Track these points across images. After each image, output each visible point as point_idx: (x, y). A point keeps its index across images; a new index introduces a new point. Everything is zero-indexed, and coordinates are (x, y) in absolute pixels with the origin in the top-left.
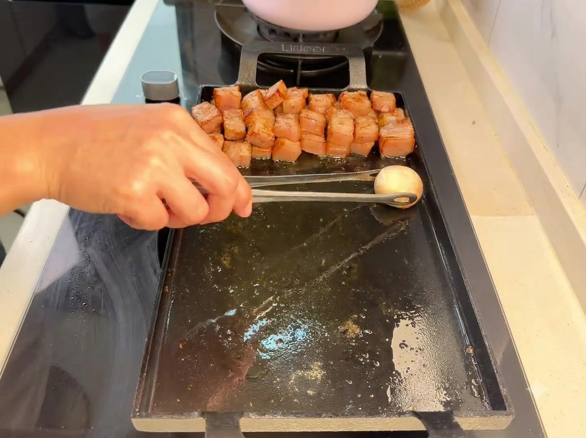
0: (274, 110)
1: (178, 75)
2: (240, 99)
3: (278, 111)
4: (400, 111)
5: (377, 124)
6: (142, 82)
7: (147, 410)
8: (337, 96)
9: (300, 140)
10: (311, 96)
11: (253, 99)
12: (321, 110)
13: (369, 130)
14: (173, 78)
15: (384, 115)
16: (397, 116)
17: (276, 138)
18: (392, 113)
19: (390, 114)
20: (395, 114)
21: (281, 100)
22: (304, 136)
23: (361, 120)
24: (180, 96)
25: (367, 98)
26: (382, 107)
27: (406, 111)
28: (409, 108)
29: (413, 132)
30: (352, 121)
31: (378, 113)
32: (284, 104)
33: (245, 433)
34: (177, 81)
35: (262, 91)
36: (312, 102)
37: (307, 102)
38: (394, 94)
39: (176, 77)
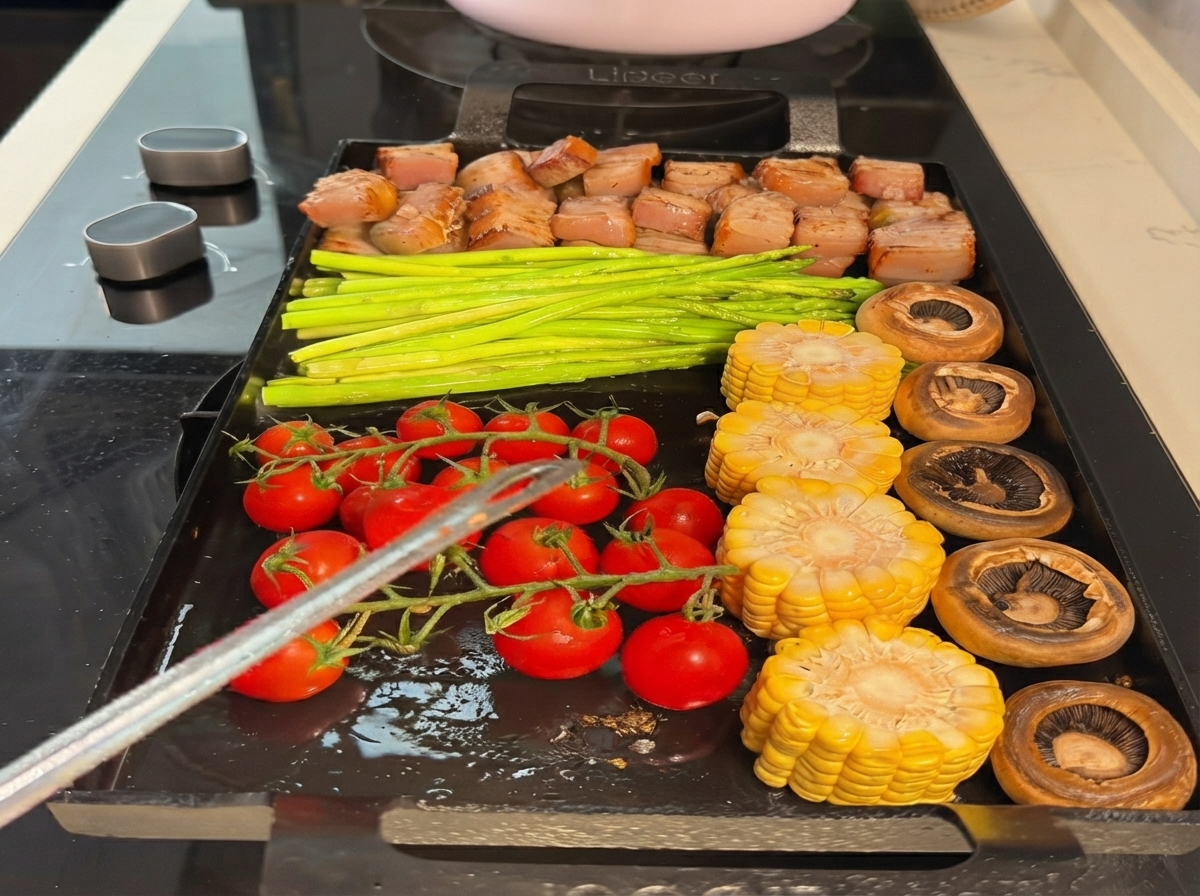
0: (555, 189)
1: (248, 135)
2: (454, 167)
3: (568, 193)
4: (940, 201)
5: (864, 221)
6: (142, 150)
8: (749, 168)
9: (632, 245)
10: (673, 165)
11: (495, 168)
12: (699, 191)
13: (839, 232)
14: (233, 141)
15: (890, 205)
16: (926, 206)
17: (559, 240)
18: (913, 202)
19: (907, 203)
20: (923, 203)
21: (577, 171)
22: (643, 237)
23: (817, 214)
24: (255, 176)
25: (839, 171)
26: (883, 189)
28: (966, 192)
29: (973, 238)
30: (791, 216)
31: (873, 200)
32: (585, 179)
34: (246, 149)
35: (524, 154)
36: (672, 175)
37: (657, 175)
38: (921, 164)
39: (243, 139)
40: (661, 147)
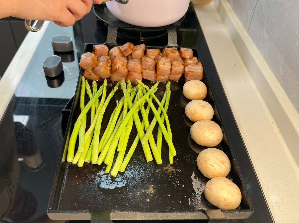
0: (127, 57)
1: (72, 39)
2: (108, 51)
3: (129, 58)
4: (195, 59)
5: (183, 65)
6: (52, 42)
7: (56, 209)
8: (162, 51)
9: (142, 73)
10: (148, 50)
11: (115, 51)
12: (153, 57)
13: (179, 67)
14: (70, 40)
15: (187, 60)
16: (194, 60)
17: (128, 71)
18: (191, 59)
19: (190, 60)
20: (193, 60)
21: (131, 52)
22: (143, 71)
23: (175, 63)
24: (74, 50)
25: (178, 51)
26: (186, 56)
27: (199, 58)
28: (200, 57)
29: (203, 69)
30: (170, 63)
31: (184, 59)
32: (132, 54)
33: (113, 221)
34: (72, 42)
35: (120, 47)
36: (148, 53)
37: (145, 53)
38: (192, 49)
39: (71, 40)
40: (146, 45)
